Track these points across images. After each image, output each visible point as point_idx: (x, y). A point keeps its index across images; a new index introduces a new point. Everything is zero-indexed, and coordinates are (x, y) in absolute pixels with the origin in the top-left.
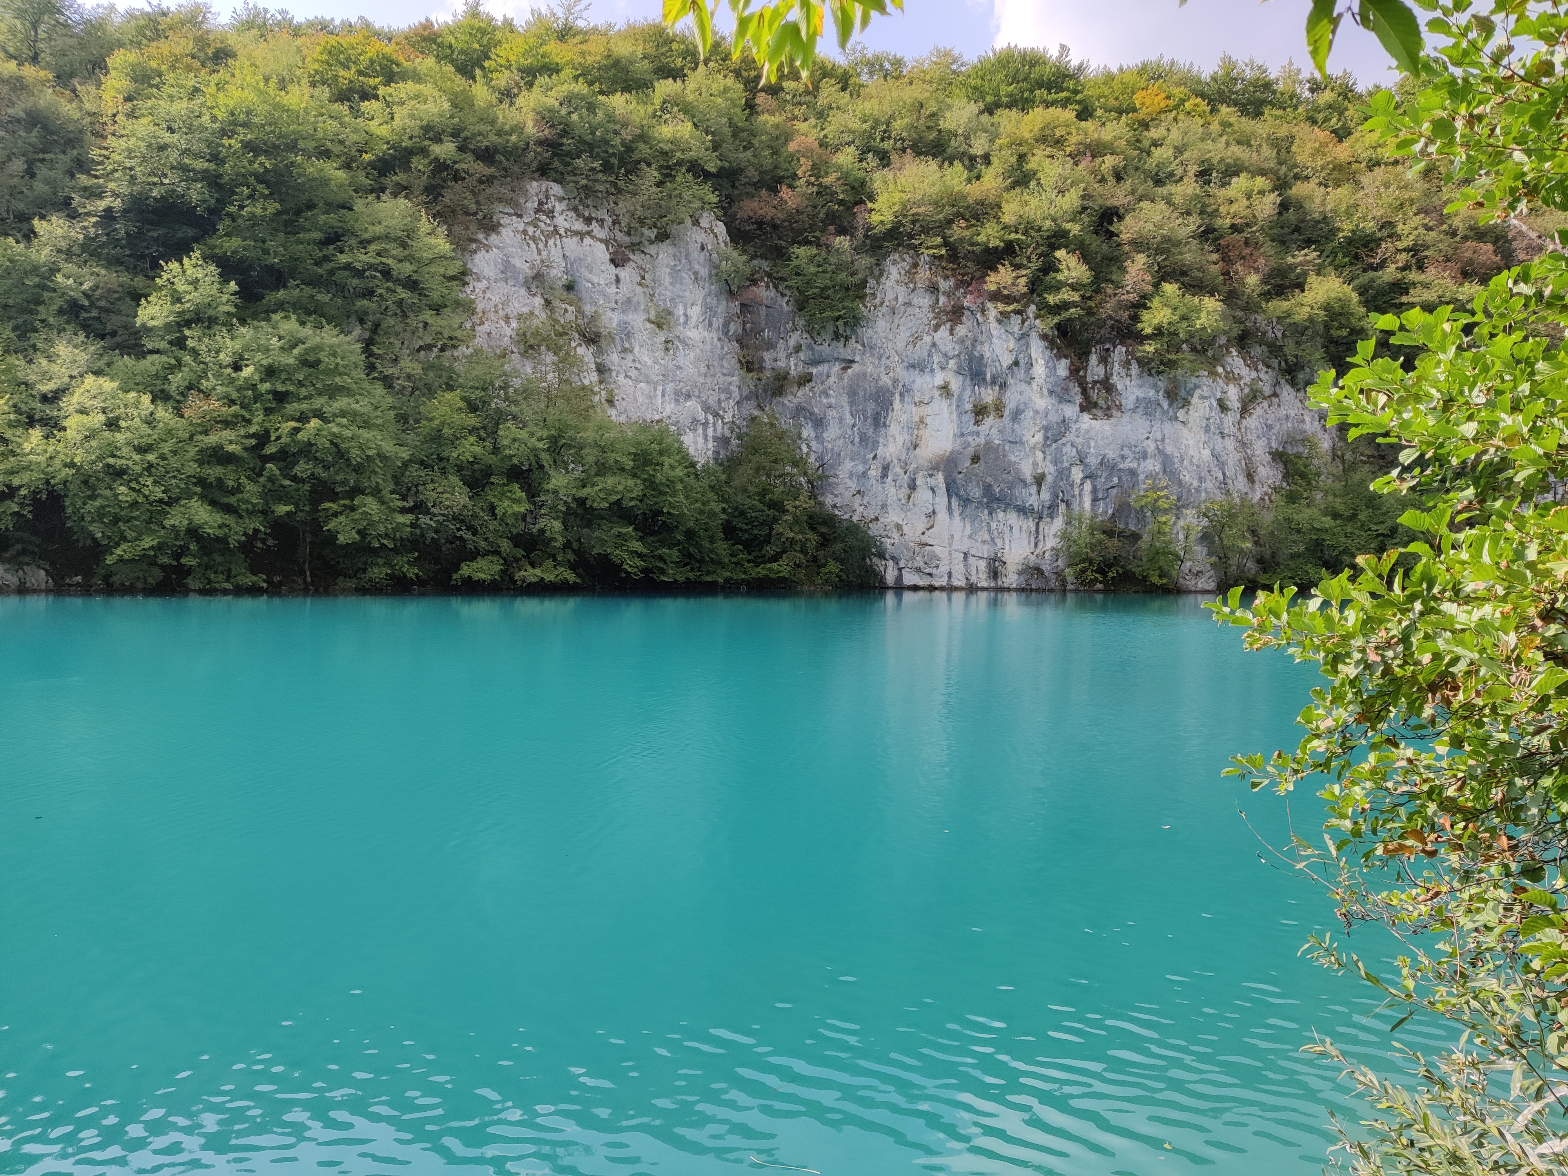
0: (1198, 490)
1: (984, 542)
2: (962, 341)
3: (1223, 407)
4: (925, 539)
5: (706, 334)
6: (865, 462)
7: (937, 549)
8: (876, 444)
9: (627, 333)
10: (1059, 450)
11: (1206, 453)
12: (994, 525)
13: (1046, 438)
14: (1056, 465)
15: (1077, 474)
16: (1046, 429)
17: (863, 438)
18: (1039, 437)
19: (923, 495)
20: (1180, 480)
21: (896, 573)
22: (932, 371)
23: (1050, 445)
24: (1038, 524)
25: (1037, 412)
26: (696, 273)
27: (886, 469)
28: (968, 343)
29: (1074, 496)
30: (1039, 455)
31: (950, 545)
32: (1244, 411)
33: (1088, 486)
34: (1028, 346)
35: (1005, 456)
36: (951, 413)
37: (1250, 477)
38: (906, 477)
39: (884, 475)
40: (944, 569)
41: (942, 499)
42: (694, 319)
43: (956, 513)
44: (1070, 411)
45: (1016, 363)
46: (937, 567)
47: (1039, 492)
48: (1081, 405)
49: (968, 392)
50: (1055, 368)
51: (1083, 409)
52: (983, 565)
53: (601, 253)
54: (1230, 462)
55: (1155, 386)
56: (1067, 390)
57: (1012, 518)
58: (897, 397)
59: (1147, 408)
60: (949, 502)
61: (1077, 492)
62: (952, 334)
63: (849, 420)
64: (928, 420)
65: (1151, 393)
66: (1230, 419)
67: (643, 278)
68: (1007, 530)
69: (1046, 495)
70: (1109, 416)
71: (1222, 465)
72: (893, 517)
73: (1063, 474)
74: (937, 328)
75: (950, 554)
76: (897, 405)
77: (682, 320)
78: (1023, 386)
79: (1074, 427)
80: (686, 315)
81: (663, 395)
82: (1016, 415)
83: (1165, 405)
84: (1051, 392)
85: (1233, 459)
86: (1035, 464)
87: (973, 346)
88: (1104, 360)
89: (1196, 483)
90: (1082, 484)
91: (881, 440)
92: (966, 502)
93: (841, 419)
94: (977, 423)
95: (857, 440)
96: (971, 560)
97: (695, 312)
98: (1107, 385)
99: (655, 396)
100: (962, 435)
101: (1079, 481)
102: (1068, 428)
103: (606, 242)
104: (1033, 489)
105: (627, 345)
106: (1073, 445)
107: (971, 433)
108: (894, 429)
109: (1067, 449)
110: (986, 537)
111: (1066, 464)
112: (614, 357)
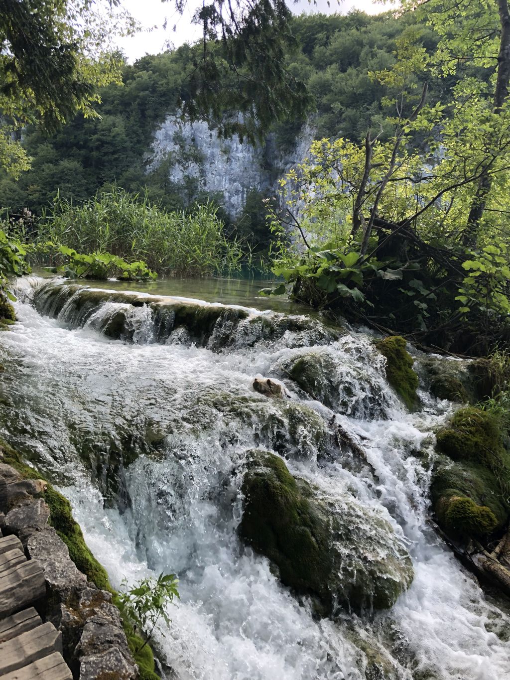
5: (246, 154)
9: (213, 156)
42: (241, 149)
53: (206, 126)
80: (237, 147)
81: (225, 181)
99: (222, 181)
105: (213, 161)
112: (208, 166)
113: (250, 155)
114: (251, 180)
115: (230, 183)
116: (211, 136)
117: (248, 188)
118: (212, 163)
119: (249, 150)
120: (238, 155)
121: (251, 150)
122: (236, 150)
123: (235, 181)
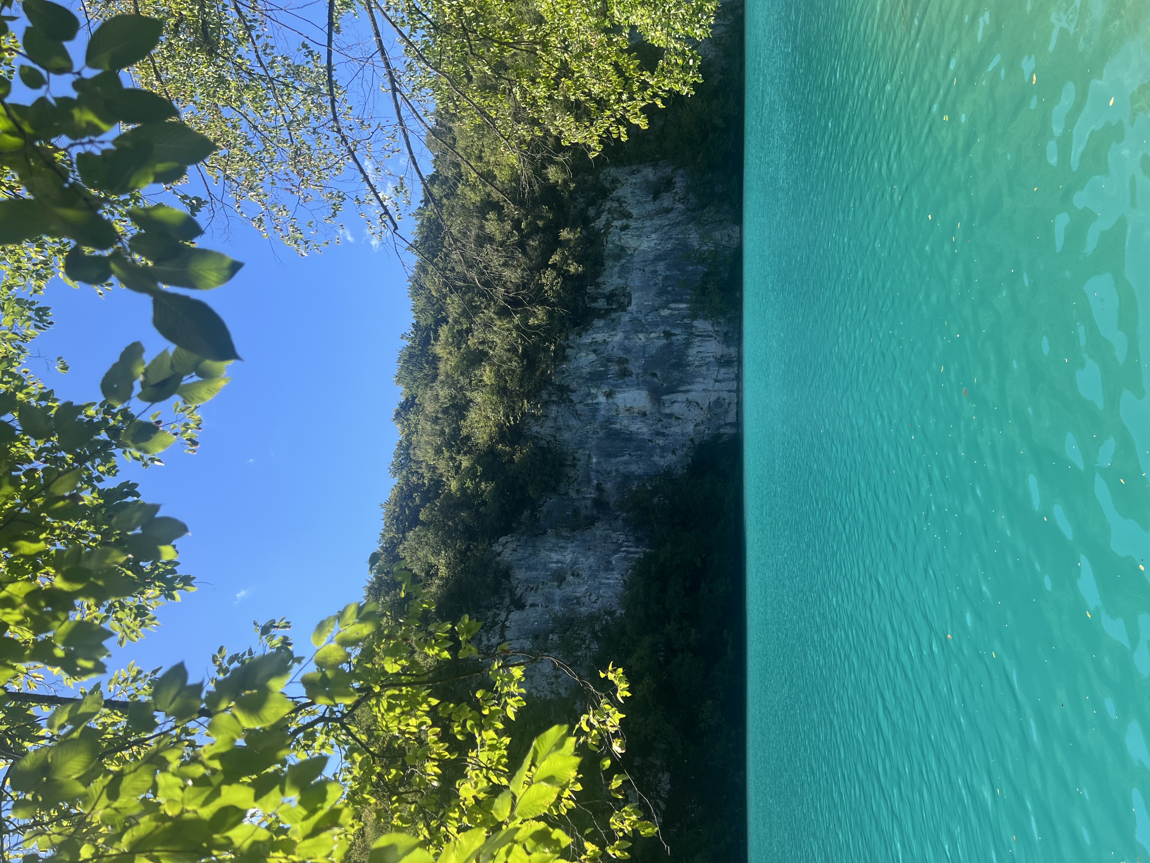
0: (677, 239)
1: (708, 370)
2: (580, 385)
3: (624, 228)
4: (705, 407)
5: (569, 551)
6: (654, 448)
7: (712, 399)
8: (643, 440)
9: (566, 600)
10: (650, 324)
11: (653, 236)
12: (697, 363)
13: (642, 332)
14: (659, 325)
15: (665, 312)
16: (636, 332)
17: (637, 449)
18: (641, 336)
19: (676, 409)
20: (671, 250)
21: (728, 427)
22: (597, 404)
23: (647, 329)
24: (697, 336)
25: (626, 338)
26: (530, 555)
27: (659, 434)
28: (581, 381)
29: (679, 314)
30: (653, 335)
31: (709, 391)
32: (628, 216)
33: (673, 306)
34: (585, 344)
35: (652, 357)
36: (624, 392)
37: (668, 211)
38: (664, 420)
39: (663, 435)
40: (725, 395)
41: (680, 397)
42: (560, 557)
43: (689, 387)
44: (626, 318)
45: (595, 351)
46: (724, 399)
47: (675, 335)
48: (622, 311)
49: (611, 381)
50: (599, 328)
51: (624, 310)
52: (723, 371)
53: (515, 615)
54: (659, 222)
55: (612, 268)
56: (613, 320)
57: (692, 351)
58: (613, 426)
59: (624, 271)
60: (681, 392)
61: (677, 312)
62: (575, 391)
63: (626, 458)
64: (628, 406)
65: (616, 269)
66: (633, 224)
67: (532, 589)
68: (700, 355)
69: (677, 331)
70: (630, 294)
71: (662, 227)
72: (690, 428)
73: (665, 320)
74: (571, 401)
75: (715, 391)
76: (617, 426)
77: (560, 565)
78: (609, 347)
79: (635, 315)
80: (556, 562)
81: (608, 579)
82: (627, 350)
83: (624, 261)
84: (614, 330)
85: (657, 222)
86: (658, 338)
87: (582, 379)
88: (594, 299)
89: (673, 241)
90: (671, 309)
91: (640, 437)
92: (682, 381)
93: (626, 463)
94: (631, 375)
95: (639, 453)
96: (720, 377)
97: (555, 556)
98: (610, 297)
99: (608, 584)
100: (638, 384)
101: (670, 311)
102: (636, 319)
103: (509, 612)
104: (674, 338)
105: (575, 601)
106: (647, 315)
107: (637, 378)
108: (633, 428)
109: (649, 318)
110: (704, 368)
111: (659, 319)
112: (582, 609)
113: (570, 545)
114: (609, 541)
115: (613, 570)
116: (533, 605)
117: (621, 545)
118: (578, 603)
119: (563, 547)
120: (568, 561)
121: (563, 544)
122: (562, 563)
123: (610, 563)
